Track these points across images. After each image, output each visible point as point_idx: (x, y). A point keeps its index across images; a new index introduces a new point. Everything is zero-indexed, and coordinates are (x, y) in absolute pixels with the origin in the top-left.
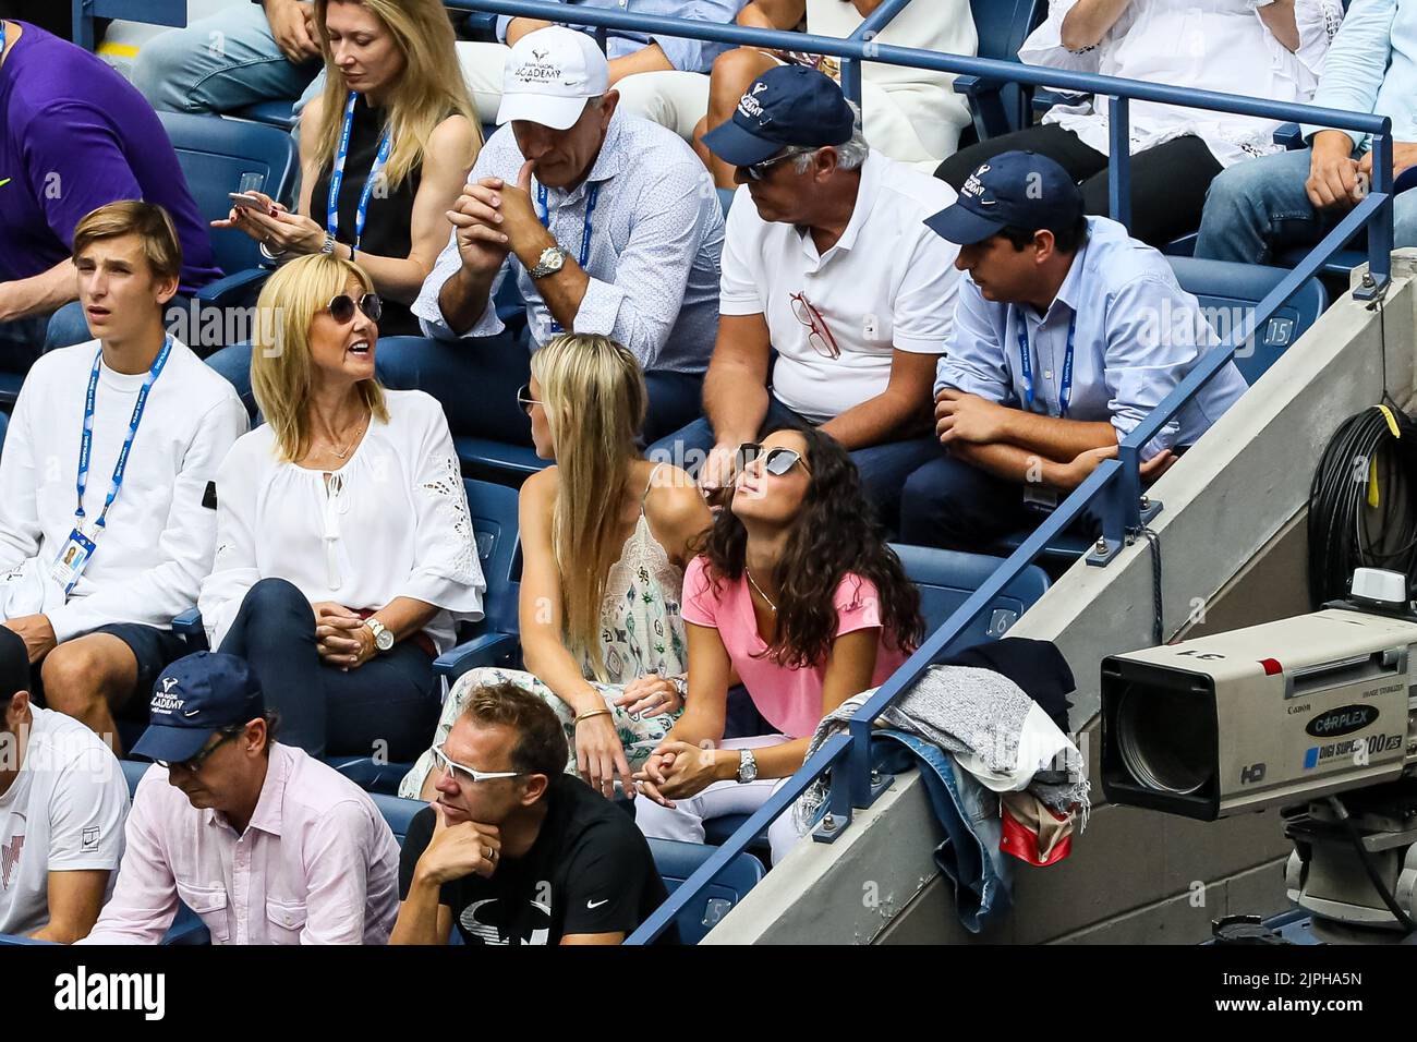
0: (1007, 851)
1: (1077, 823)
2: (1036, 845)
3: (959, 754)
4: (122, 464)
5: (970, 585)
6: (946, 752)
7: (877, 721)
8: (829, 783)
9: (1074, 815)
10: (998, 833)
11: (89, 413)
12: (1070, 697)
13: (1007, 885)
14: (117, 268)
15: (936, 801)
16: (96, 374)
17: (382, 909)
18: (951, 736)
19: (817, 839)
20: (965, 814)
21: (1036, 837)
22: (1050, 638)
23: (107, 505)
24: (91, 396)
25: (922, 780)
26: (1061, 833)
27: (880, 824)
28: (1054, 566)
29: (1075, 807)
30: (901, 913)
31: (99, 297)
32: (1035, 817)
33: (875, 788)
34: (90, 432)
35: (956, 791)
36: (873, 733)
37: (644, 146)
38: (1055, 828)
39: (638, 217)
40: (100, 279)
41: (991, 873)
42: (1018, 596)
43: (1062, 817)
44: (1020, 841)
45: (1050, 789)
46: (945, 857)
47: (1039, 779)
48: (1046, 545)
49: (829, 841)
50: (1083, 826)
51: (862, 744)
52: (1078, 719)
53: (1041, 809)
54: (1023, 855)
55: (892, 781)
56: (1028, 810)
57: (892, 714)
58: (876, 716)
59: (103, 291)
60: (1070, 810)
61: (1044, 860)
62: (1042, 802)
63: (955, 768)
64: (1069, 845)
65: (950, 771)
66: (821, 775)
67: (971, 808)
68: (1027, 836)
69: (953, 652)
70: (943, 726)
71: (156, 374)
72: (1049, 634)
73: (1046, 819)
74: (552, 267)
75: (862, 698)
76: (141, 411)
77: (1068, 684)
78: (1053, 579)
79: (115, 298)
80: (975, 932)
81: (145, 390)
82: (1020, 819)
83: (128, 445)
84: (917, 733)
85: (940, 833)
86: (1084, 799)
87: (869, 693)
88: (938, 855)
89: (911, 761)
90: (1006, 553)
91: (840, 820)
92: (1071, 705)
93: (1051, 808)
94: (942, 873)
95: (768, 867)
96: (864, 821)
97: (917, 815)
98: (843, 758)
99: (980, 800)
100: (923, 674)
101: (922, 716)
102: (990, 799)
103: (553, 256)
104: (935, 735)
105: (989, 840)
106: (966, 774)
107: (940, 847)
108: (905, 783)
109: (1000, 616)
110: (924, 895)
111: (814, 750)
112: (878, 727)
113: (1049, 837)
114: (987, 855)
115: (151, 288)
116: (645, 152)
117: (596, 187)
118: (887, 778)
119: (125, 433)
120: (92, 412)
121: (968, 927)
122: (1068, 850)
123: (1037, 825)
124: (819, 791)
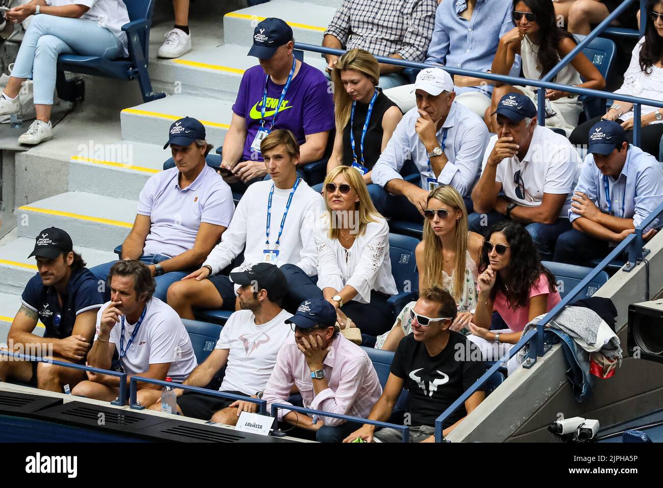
0: (592, 373)
1: (618, 364)
2: (603, 371)
3: (576, 338)
4: (283, 221)
5: (581, 277)
6: (571, 337)
7: (547, 325)
8: (529, 347)
9: (616, 361)
10: (589, 366)
11: (269, 207)
12: (616, 319)
13: (592, 385)
14: (278, 157)
15: (567, 354)
16: (272, 193)
17: (369, 389)
18: (573, 331)
19: (524, 367)
20: (578, 361)
21: (602, 368)
22: (609, 297)
23: (279, 236)
24: (270, 201)
25: (562, 347)
26: (612, 368)
27: (546, 362)
28: (611, 271)
29: (617, 358)
30: (554, 394)
31: (273, 169)
32: (602, 361)
33: (545, 349)
34: (270, 214)
35: (574, 351)
36: (545, 330)
37: (465, 117)
38: (609, 365)
39: (463, 142)
40: (272, 163)
41: (586, 381)
42: (598, 282)
43: (612, 362)
44: (596, 370)
45: (608, 351)
46: (570, 375)
47: (604, 348)
48: (609, 263)
49: (529, 368)
50: (620, 365)
51: (541, 333)
52: (618, 327)
53: (604, 358)
54: (597, 375)
55: (551, 347)
56: (600, 359)
57: (552, 323)
58: (546, 323)
59: (274, 167)
60: (615, 359)
61: (605, 377)
62: (605, 356)
63: (574, 343)
64: (614, 372)
65: (572, 344)
66: (526, 344)
67: (580, 357)
68: (599, 368)
69: (574, 301)
70: (570, 328)
71: (295, 189)
72: (608, 296)
73: (606, 362)
74: (438, 154)
75: (541, 317)
76: (290, 202)
77: (615, 314)
78: (610, 276)
79: (279, 168)
80: (580, 402)
81: (292, 194)
82: (597, 362)
83: (285, 214)
84: (560, 330)
85: (568, 366)
86: (620, 356)
87: (544, 315)
88: (567, 374)
89: (558, 340)
90: (594, 266)
91: (532, 360)
92: (616, 322)
93: (608, 358)
94: (568, 380)
95: (506, 377)
96: (541, 361)
97: (560, 359)
98: (534, 338)
99: (583, 355)
100: (563, 309)
101: (563, 324)
102: (586, 354)
103: (438, 150)
104: (567, 331)
105: (585, 368)
106: (578, 345)
107: (568, 371)
108: (556, 348)
109: (591, 289)
110: (561, 389)
111: (524, 335)
112: (547, 328)
113: (607, 369)
114: (585, 374)
115: (291, 161)
116: (465, 119)
117: (446, 130)
118: (550, 346)
119: (285, 210)
120: (270, 207)
121: (577, 399)
122: (614, 373)
123: (603, 364)
124: (525, 350)
